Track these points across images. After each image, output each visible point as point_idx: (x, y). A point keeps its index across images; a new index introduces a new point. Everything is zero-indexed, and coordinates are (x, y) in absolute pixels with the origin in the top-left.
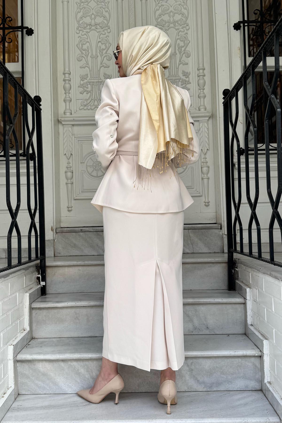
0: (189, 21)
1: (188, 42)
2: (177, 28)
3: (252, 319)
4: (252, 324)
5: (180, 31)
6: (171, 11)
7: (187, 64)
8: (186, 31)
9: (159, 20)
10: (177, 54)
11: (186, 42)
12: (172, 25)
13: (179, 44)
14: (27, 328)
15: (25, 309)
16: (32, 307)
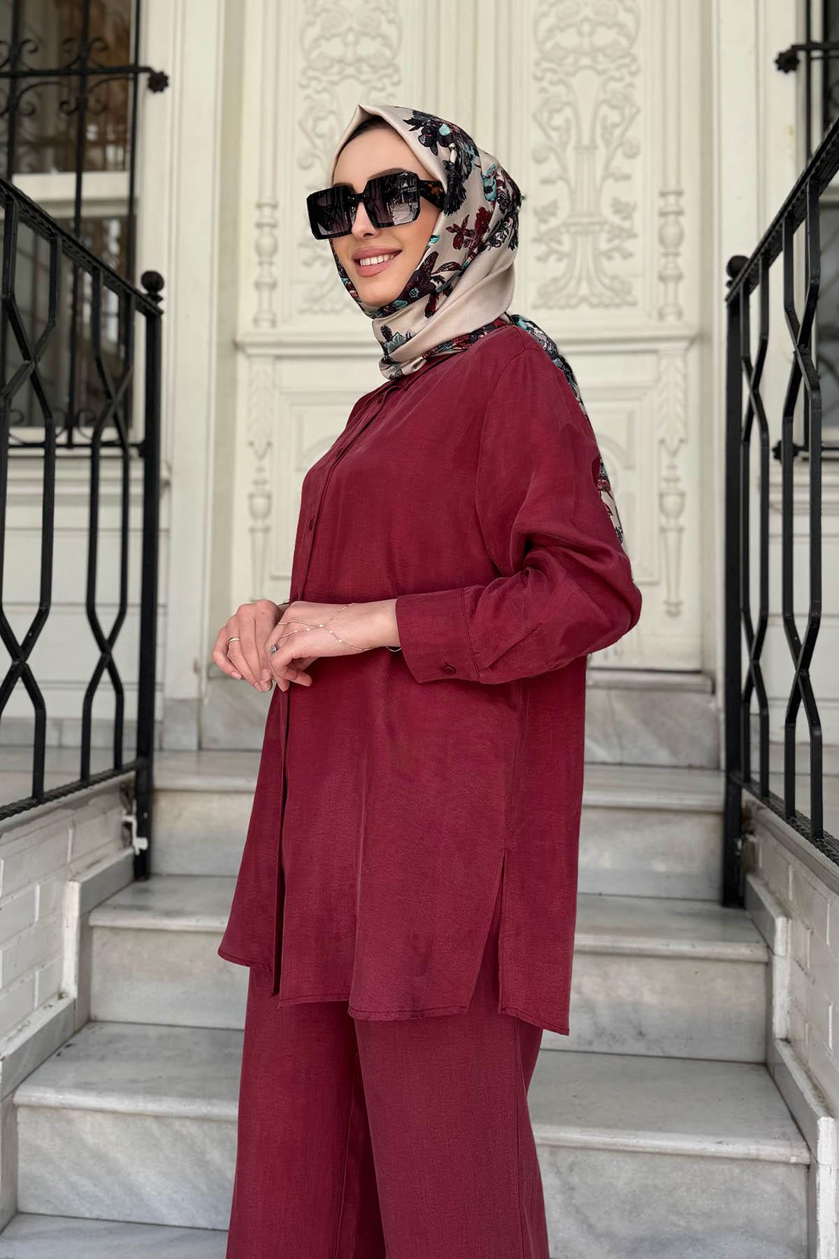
0: (638, 50)
1: (634, 110)
2: (600, 67)
3: (788, 1019)
4: (790, 1036)
5: (612, 78)
6: (587, 19)
7: (627, 177)
8: (628, 79)
9: (549, 45)
10: (595, 147)
11: (627, 111)
12: (585, 61)
13: (605, 118)
14: (72, 990)
15: (66, 929)
16: (92, 922)
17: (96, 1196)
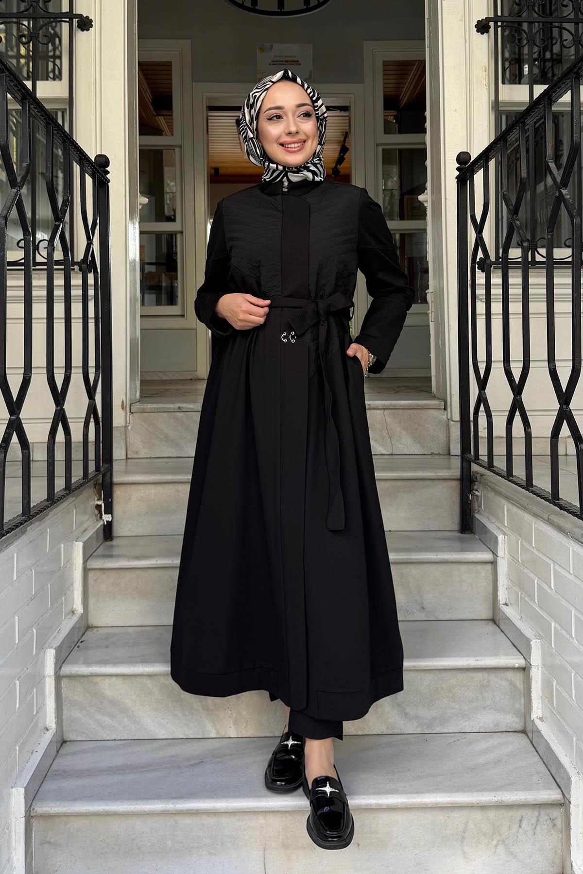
4: (508, 602)
14: (79, 608)
15: (75, 571)
16: (88, 567)
17: (113, 726)
